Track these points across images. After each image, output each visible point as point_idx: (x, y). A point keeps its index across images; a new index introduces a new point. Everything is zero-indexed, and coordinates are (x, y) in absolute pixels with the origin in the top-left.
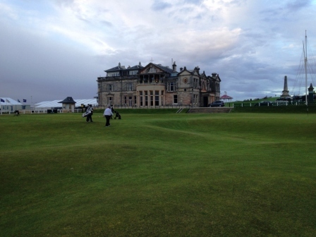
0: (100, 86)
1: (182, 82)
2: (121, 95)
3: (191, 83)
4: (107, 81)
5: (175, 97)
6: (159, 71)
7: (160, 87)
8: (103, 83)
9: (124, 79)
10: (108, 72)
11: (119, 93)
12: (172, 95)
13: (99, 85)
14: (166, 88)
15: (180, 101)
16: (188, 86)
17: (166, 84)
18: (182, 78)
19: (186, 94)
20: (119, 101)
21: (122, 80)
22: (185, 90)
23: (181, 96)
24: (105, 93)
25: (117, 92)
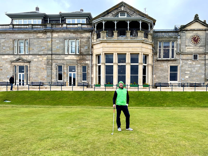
3: (206, 44)
5: (174, 69)
12: (167, 66)
15: (185, 77)
16: (202, 50)
18: (189, 35)
19: (197, 66)
20: (44, 74)
21: (52, 31)
22: (195, 57)
23: (187, 67)
24: (6, 57)
25: (38, 56)
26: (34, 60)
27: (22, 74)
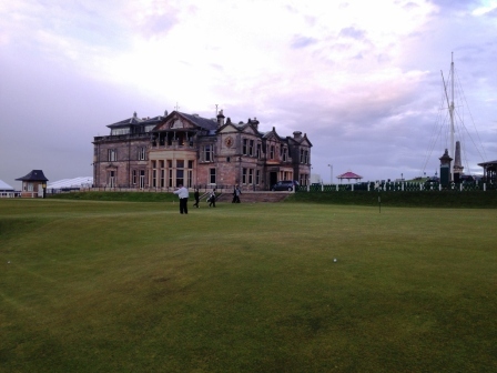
0: (97, 152)
1: (224, 146)
2: (128, 169)
3: (237, 147)
4: (107, 142)
5: (213, 171)
6: (187, 125)
7: (185, 153)
8: (102, 146)
9: (134, 140)
10: (112, 127)
11: (125, 164)
12: (207, 168)
13: (96, 150)
14: (198, 157)
15: (220, 179)
16: (234, 152)
17: (198, 148)
18: (224, 137)
19: (230, 167)
20: (125, 178)
21: (130, 141)
22: (228, 159)
23: (222, 169)
24: (104, 163)
25: (122, 162)
26: (120, 166)
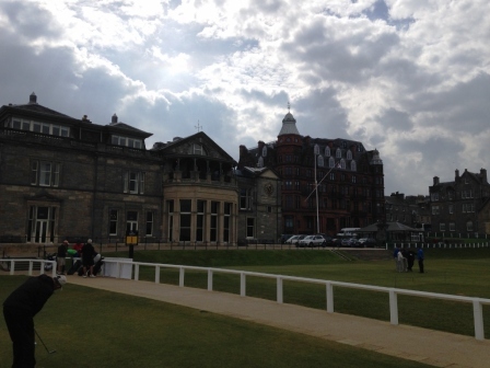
1: (264, 192)
6: (218, 155)
12: (245, 218)
15: (261, 232)
16: (274, 202)
19: (270, 218)
22: (270, 210)
23: (262, 220)
24: (15, 188)
25: (77, 193)
26: (71, 198)
27: (42, 222)
